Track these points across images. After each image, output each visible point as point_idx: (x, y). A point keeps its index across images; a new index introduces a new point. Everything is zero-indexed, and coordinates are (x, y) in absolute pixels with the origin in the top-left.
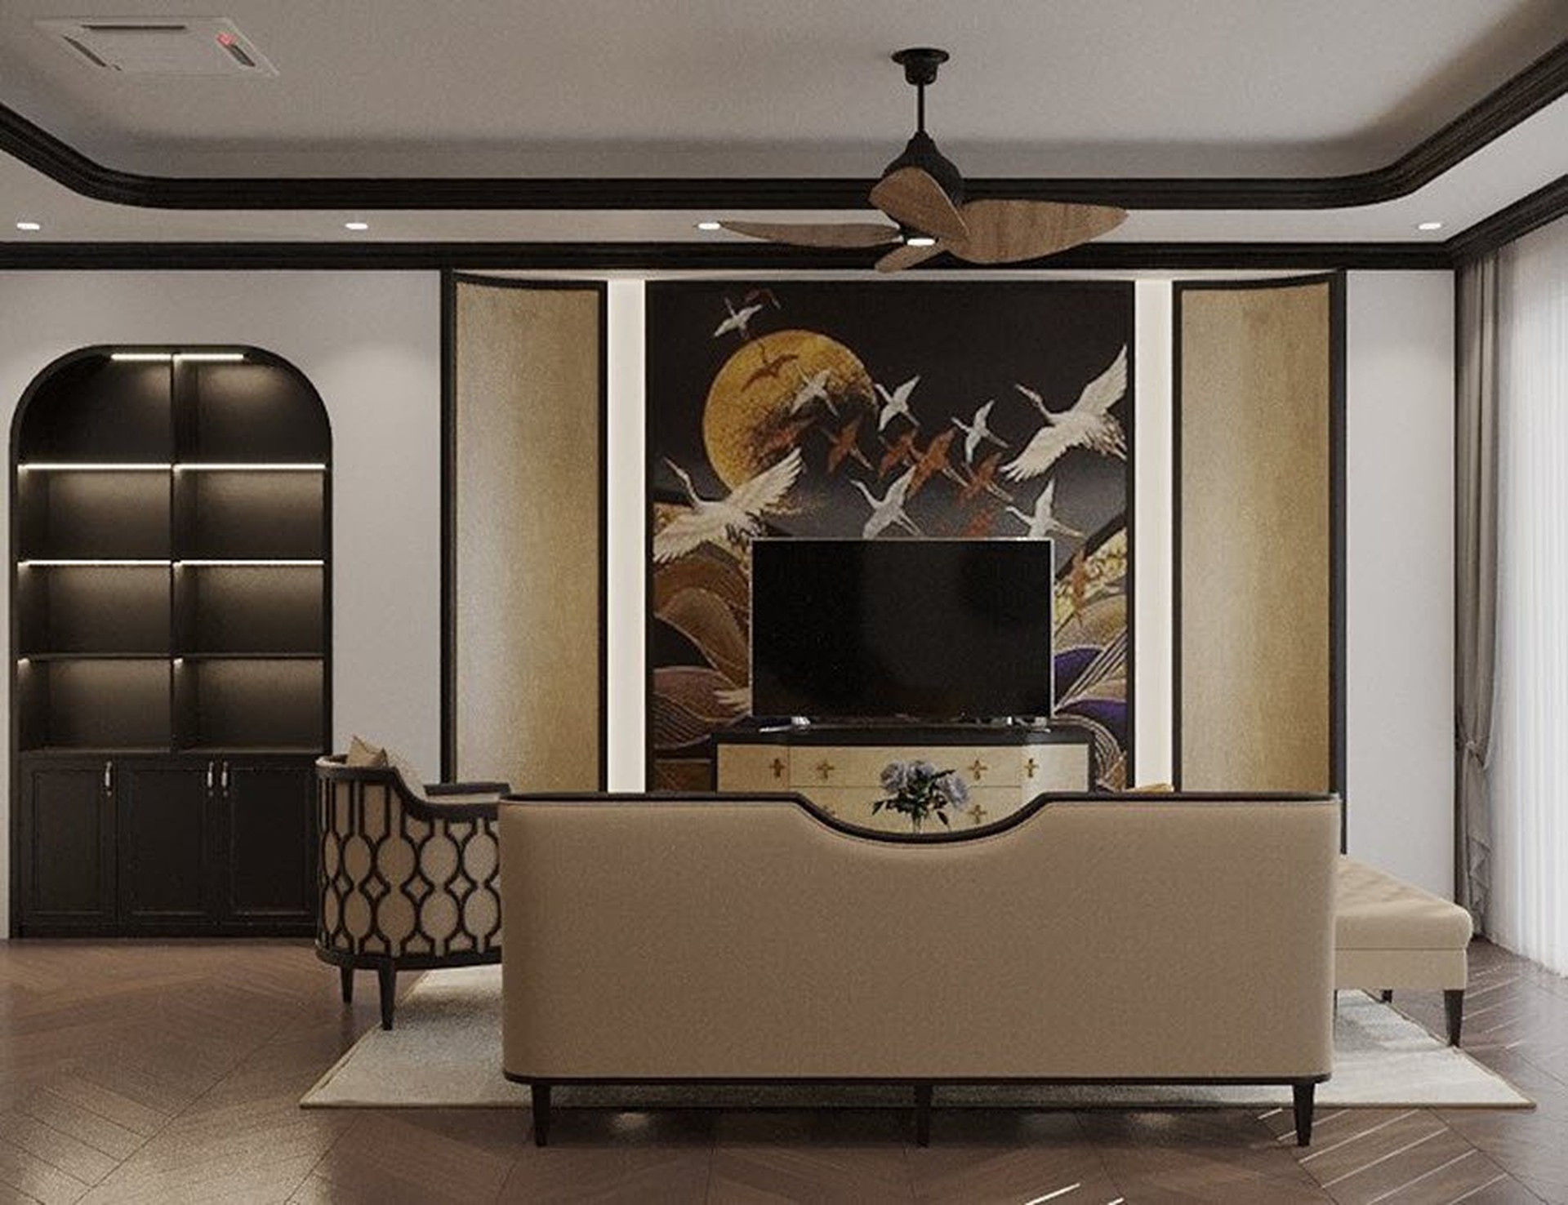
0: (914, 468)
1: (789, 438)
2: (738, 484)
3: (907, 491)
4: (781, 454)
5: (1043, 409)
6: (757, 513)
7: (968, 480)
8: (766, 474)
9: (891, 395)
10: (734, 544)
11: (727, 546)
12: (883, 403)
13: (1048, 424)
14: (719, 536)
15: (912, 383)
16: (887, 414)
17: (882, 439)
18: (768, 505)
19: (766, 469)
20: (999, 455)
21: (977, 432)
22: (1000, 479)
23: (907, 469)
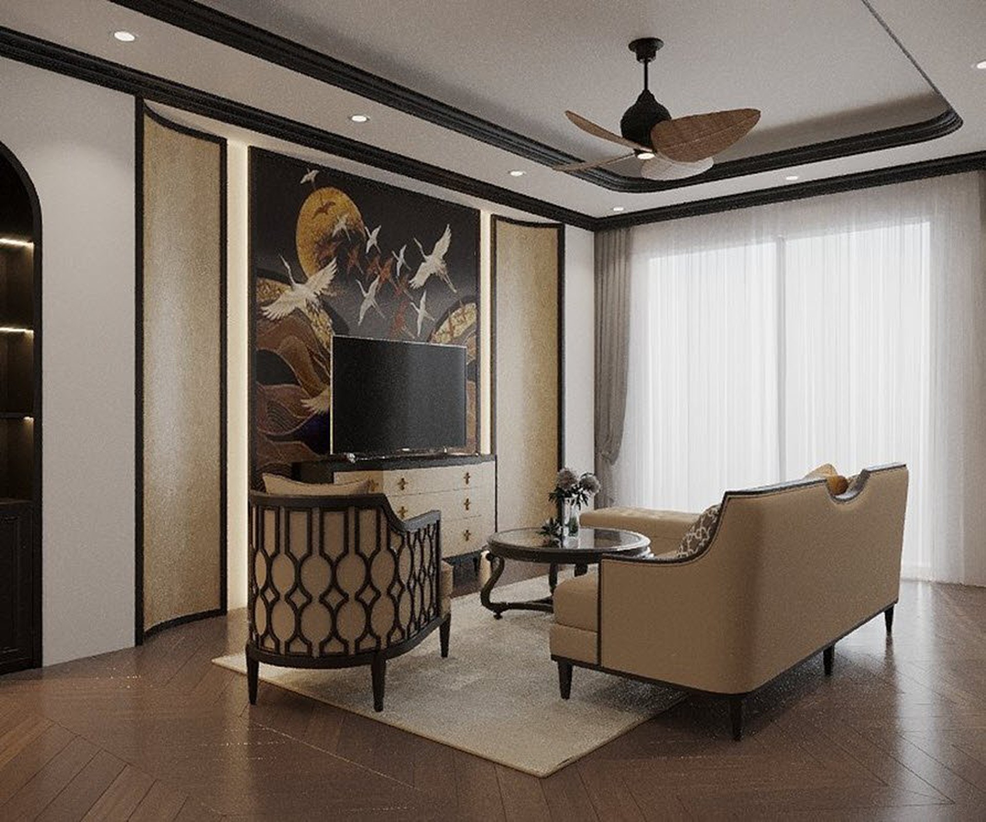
0: (379, 277)
1: (332, 251)
2: (311, 275)
3: (377, 289)
4: (328, 260)
5: (422, 253)
6: (319, 293)
7: (398, 286)
8: (322, 271)
9: (371, 233)
10: (309, 311)
11: (306, 311)
12: (368, 239)
13: (424, 261)
14: (302, 305)
15: (378, 229)
16: (369, 245)
17: (367, 257)
18: (323, 289)
19: (322, 268)
20: (407, 276)
21: (401, 260)
22: (408, 286)
23: (376, 277)
